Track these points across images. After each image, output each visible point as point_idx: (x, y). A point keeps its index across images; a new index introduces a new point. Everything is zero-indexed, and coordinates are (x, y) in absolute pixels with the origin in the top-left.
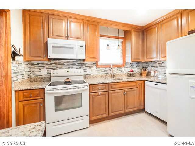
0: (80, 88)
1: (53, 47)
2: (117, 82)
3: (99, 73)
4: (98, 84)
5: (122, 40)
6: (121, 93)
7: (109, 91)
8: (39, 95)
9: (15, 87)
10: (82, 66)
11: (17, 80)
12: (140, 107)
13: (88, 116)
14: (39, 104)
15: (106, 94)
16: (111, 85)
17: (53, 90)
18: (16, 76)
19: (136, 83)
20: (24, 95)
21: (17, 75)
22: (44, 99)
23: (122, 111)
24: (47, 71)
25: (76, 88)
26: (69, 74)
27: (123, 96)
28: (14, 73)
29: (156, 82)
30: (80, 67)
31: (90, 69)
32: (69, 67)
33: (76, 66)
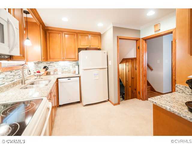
29: (69, 78)
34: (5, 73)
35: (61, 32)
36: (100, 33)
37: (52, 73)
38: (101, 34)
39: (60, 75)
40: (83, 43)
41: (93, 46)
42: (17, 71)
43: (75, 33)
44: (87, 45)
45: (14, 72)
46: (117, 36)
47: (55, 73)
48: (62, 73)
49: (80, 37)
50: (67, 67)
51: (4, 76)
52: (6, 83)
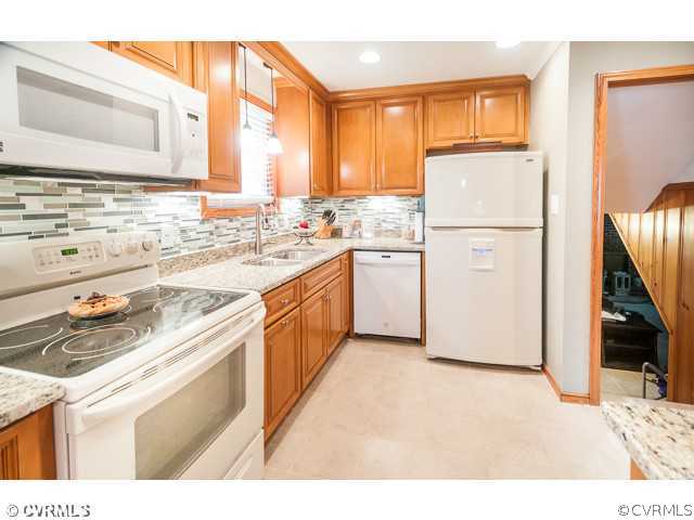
3: (211, 243)
10: (140, 212)
19: (340, 260)
29: (386, 251)
30: (126, 221)
31: (176, 228)
32: (58, 226)
33: (105, 214)
34: (216, 222)
35: (372, 103)
36: (525, 77)
37: (346, 233)
38: (529, 81)
39: (369, 242)
40: (448, 129)
41: (487, 136)
42: (248, 219)
43: (417, 95)
44: (464, 134)
45: (238, 220)
46: (594, 74)
47: (356, 232)
48: (378, 234)
49: (433, 108)
50: (391, 216)
51: (212, 228)
52: (218, 246)
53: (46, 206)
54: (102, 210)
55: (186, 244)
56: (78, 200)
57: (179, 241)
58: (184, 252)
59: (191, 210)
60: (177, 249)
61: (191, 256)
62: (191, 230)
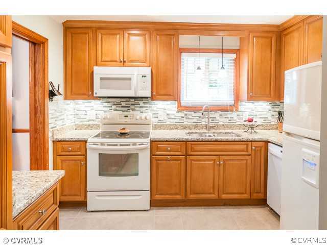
0: (135, 145)
1: (102, 79)
2: (202, 141)
3: (182, 121)
4: (167, 141)
5: (234, 56)
6: (213, 162)
7: (187, 155)
8: (79, 149)
9: (53, 136)
10: (151, 107)
11: (56, 127)
12: (255, 195)
13: (149, 192)
14: (79, 162)
15: (181, 160)
16: (192, 144)
17: (97, 145)
18: (54, 121)
19: (247, 145)
20: (62, 148)
21: (56, 121)
22: (85, 155)
23: (213, 195)
24: (96, 114)
25: (129, 145)
26: (128, 120)
27: (217, 168)
28: (52, 118)
30: (146, 110)
31: (165, 113)
32: (128, 109)
33: (140, 107)
34: (185, 113)
51: (183, 115)
52: (185, 123)
53: (126, 104)
54: (139, 106)
55: (169, 120)
56: (133, 103)
57: (166, 118)
58: (168, 123)
59: (173, 107)
60: (165, 121)
61: (170, 125)
62: (172, 115)
